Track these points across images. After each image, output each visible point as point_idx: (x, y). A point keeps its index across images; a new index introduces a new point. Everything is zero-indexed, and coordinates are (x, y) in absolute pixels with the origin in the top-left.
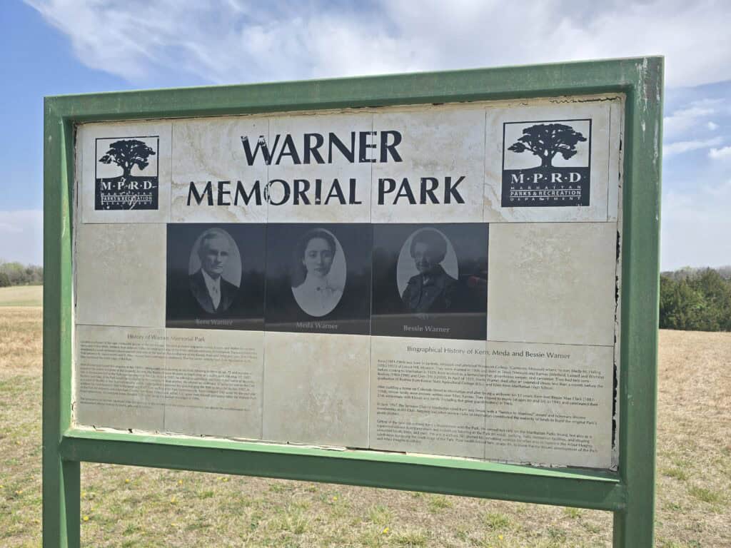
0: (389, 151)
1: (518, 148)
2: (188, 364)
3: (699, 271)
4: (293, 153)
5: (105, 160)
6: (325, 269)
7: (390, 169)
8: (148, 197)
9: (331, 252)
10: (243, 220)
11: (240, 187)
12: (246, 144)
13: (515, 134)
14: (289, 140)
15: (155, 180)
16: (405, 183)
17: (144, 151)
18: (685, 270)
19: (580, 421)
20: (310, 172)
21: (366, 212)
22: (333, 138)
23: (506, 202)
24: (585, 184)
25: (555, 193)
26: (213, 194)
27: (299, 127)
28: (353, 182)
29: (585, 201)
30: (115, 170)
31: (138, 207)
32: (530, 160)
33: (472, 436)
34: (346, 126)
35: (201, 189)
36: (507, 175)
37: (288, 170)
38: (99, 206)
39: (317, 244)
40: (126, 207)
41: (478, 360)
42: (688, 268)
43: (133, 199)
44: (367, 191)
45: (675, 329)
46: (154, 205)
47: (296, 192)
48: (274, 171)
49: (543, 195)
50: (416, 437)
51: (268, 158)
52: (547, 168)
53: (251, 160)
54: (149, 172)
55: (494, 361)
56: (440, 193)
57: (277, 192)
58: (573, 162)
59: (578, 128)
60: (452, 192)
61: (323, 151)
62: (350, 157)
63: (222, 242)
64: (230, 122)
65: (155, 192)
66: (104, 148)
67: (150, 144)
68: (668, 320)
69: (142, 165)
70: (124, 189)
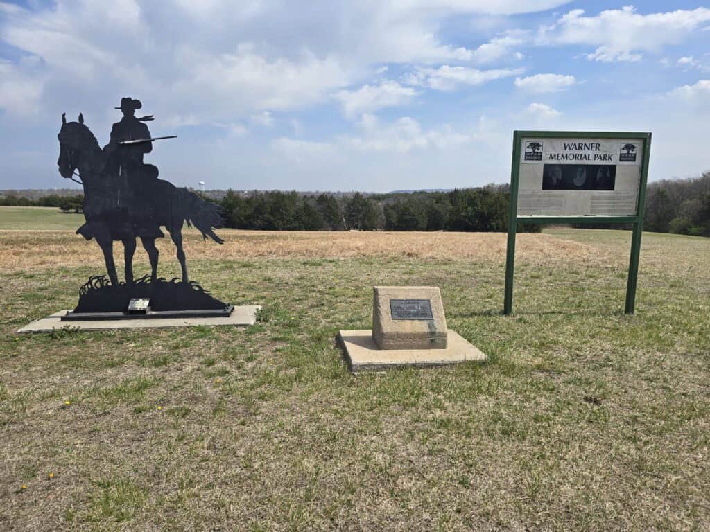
0: (597, 148)
1: (623, 149)
2: (547, 199)
3: (500, 186)
4: (576, 148)
5: (528, 147)
6: (581, 175)
7: (598, 152)
8: (540, 157)
9: (583, 171)
10: (562, 163)
11: (563, 156)
12: (565, 145)
13: (623, 146)
14: (575, 144)
15: (541, 153)
16: (600, 156)
17: (539, 145)
18: (490, 186)
19: (629, 206)
20: (580, 152)
21: (592, 162)
22: (585, 144)
23: (620, 160)
24: (635, 157)
25: (630, 159)
26: (556, 157)
27: (577, 142)
28: (589, 155)
29: (635, 161)
30: (531, 150)
31: (536, 160)
32: (625, 152)
33: (609, 211)
34: (588, 142)
35: (553, 155)
36: (621, 154)
37: (574, 152)
38: (526, 159)
39: (580, 169)
40: (533, 160)
41: (612, 195)
42: (493, 184)
43: (535, 158)
44: (592, 157)
45: (495, 232)
46: (541, 159)
47: (576, 157)
48: (571, 152)
49: (627, 159)
50: (599, 212)
51: (570, 148)
52: (628, 153)
53: (565, 149)
54: (539, 151)
55: (616, 195)
56: (607, 158)
57: (571, 157)
58: (633, 152)
59: (635, 146)
60: (610, 158)
61: (583, 147)
62: (589, 149)
63: (557, 169)
64: (561, 140)
65: (541, 156)
66: (528, 144)
67: (541, 144)
68: (490, 225)
69: (538, 149)
70: (533, 155)
